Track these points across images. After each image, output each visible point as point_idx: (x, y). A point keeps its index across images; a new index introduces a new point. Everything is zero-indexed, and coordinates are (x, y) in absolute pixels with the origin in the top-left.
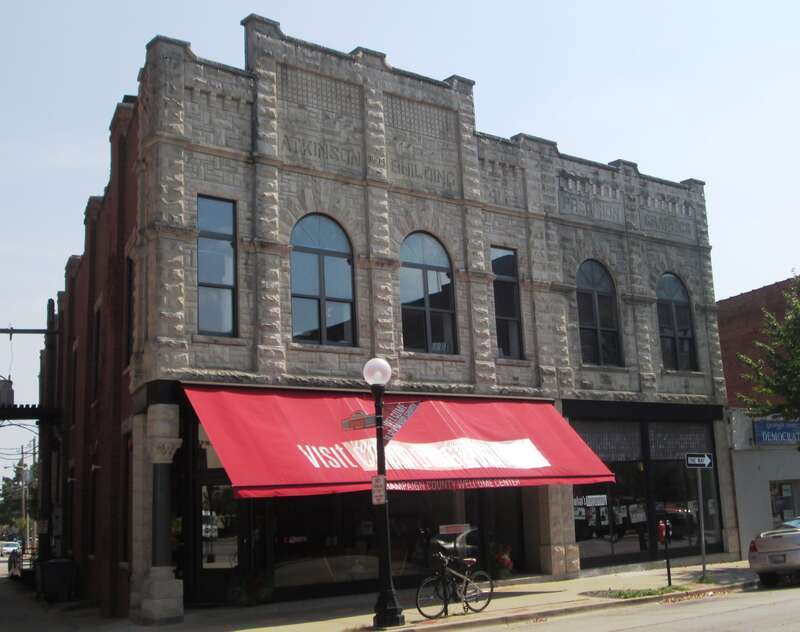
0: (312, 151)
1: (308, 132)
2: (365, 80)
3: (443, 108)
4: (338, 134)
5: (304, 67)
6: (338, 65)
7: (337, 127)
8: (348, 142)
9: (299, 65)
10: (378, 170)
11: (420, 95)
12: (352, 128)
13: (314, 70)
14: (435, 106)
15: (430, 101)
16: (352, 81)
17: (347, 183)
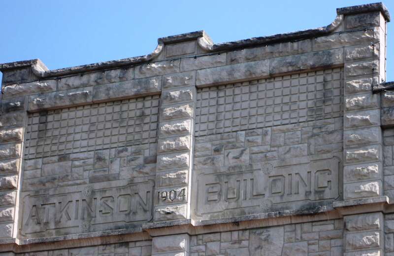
0: (73, 216)
1: (68, 190)
2: (164, 84)
3: (314, 70)
4: (116, 177)
5: (67, 103)
6: (121, 79)
7: (115, 167)
8: (131, 183)
9: (59, 104)
10: (170, 209)
11: (264, 67)
12: (141, 160)
13: (83, 101)
14: (299, 72)
15: (284, 69)
16: (143, 91)
17: (126, 244)
